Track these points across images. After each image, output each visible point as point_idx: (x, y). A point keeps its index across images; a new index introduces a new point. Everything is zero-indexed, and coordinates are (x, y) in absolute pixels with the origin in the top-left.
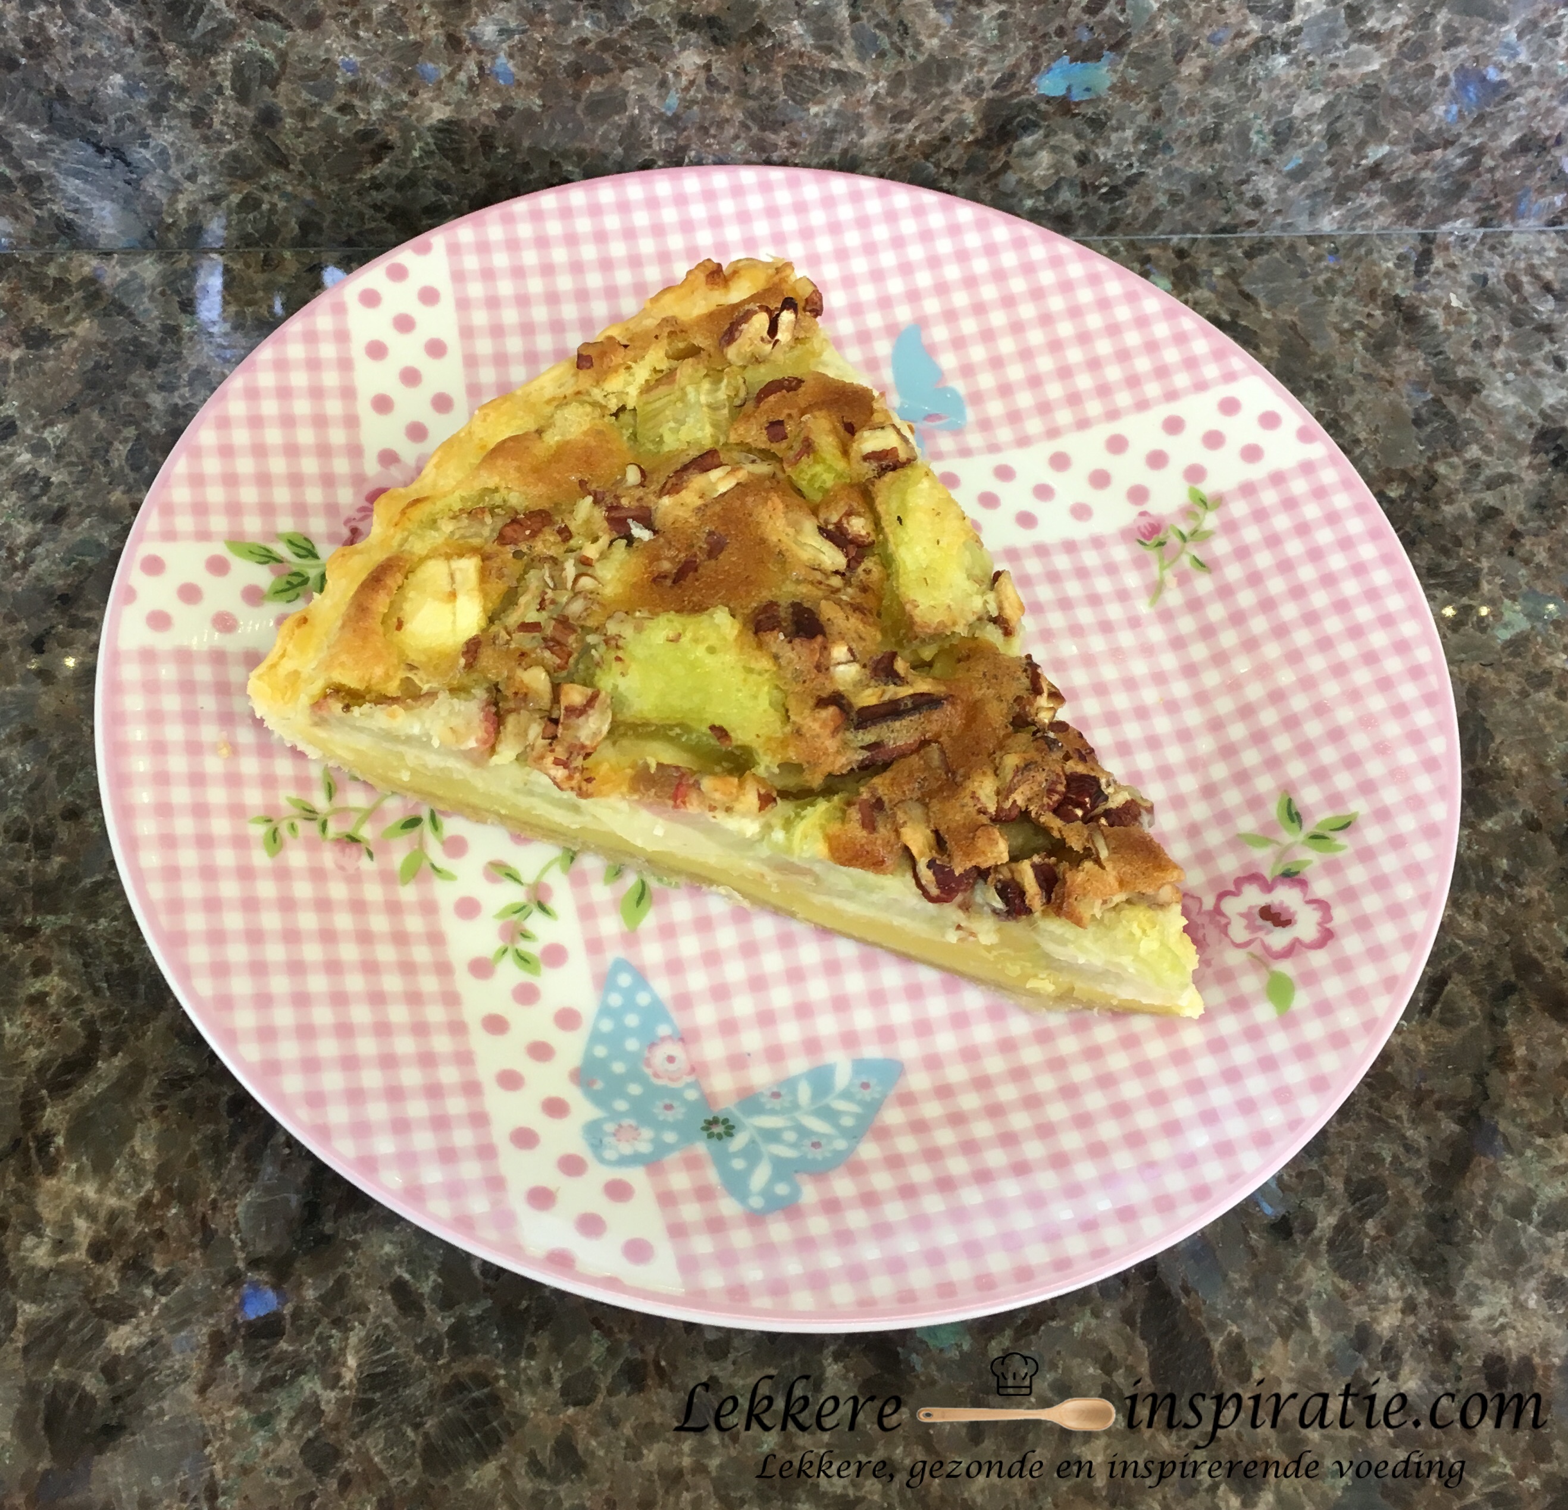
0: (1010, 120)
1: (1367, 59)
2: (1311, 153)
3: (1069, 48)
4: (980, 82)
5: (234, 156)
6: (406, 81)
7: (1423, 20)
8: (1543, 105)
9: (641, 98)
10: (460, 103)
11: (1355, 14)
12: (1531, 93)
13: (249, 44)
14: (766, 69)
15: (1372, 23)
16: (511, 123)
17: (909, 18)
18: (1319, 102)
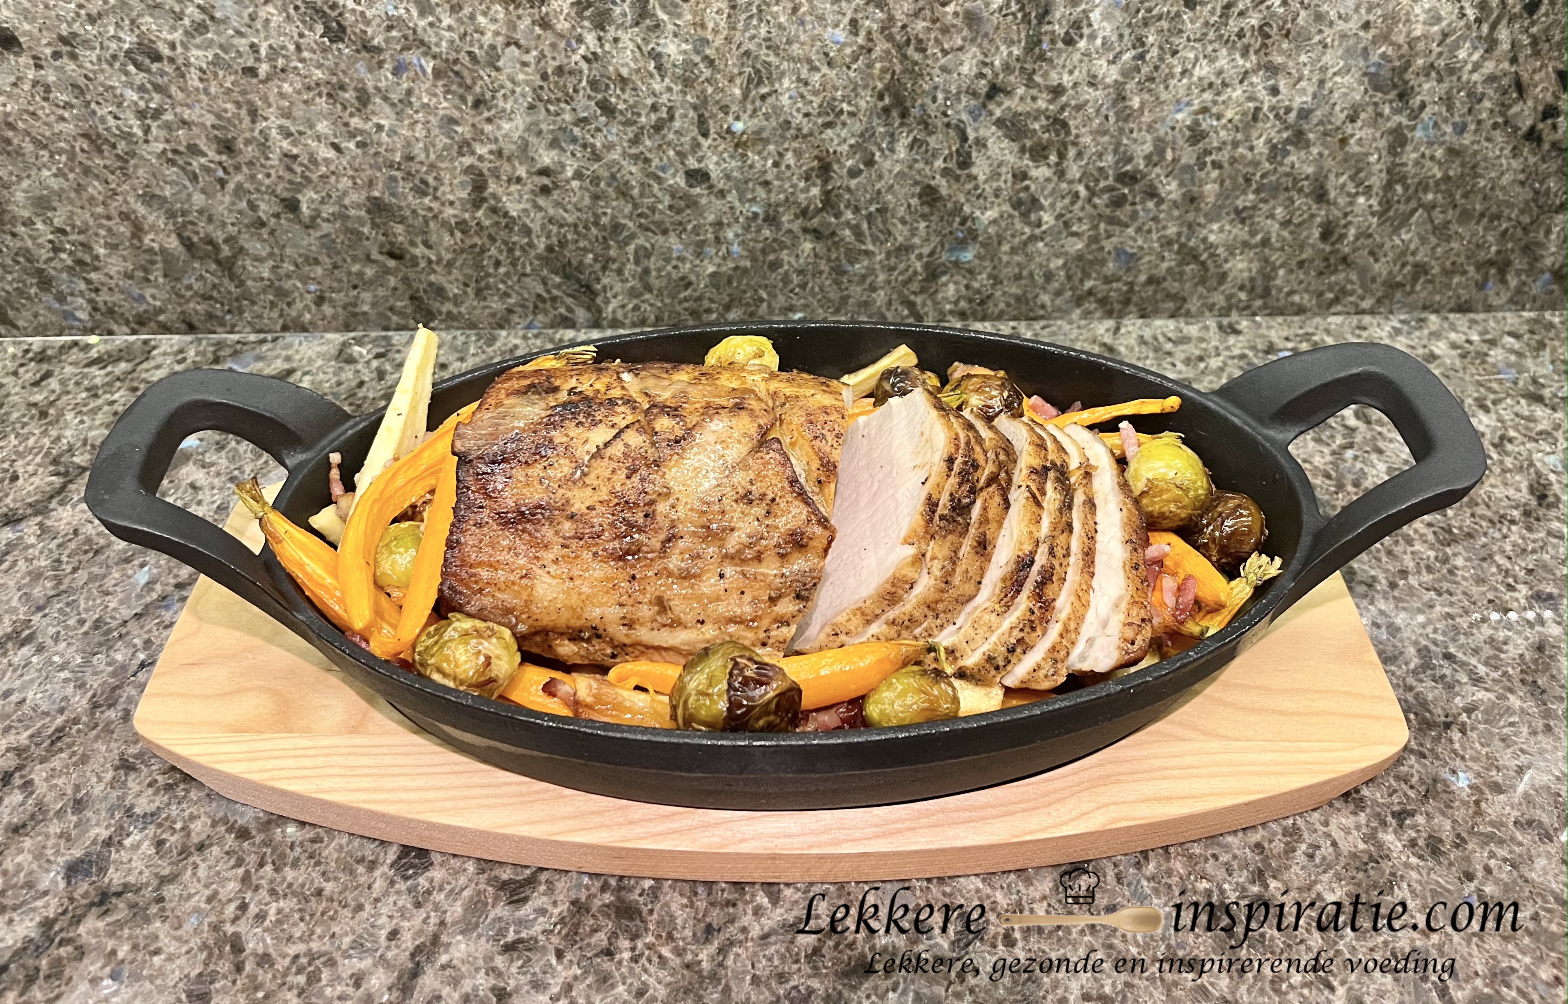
1: (1075, 244)
11: (1067, 224)
12: (1146, 259)
13: (641, 241)
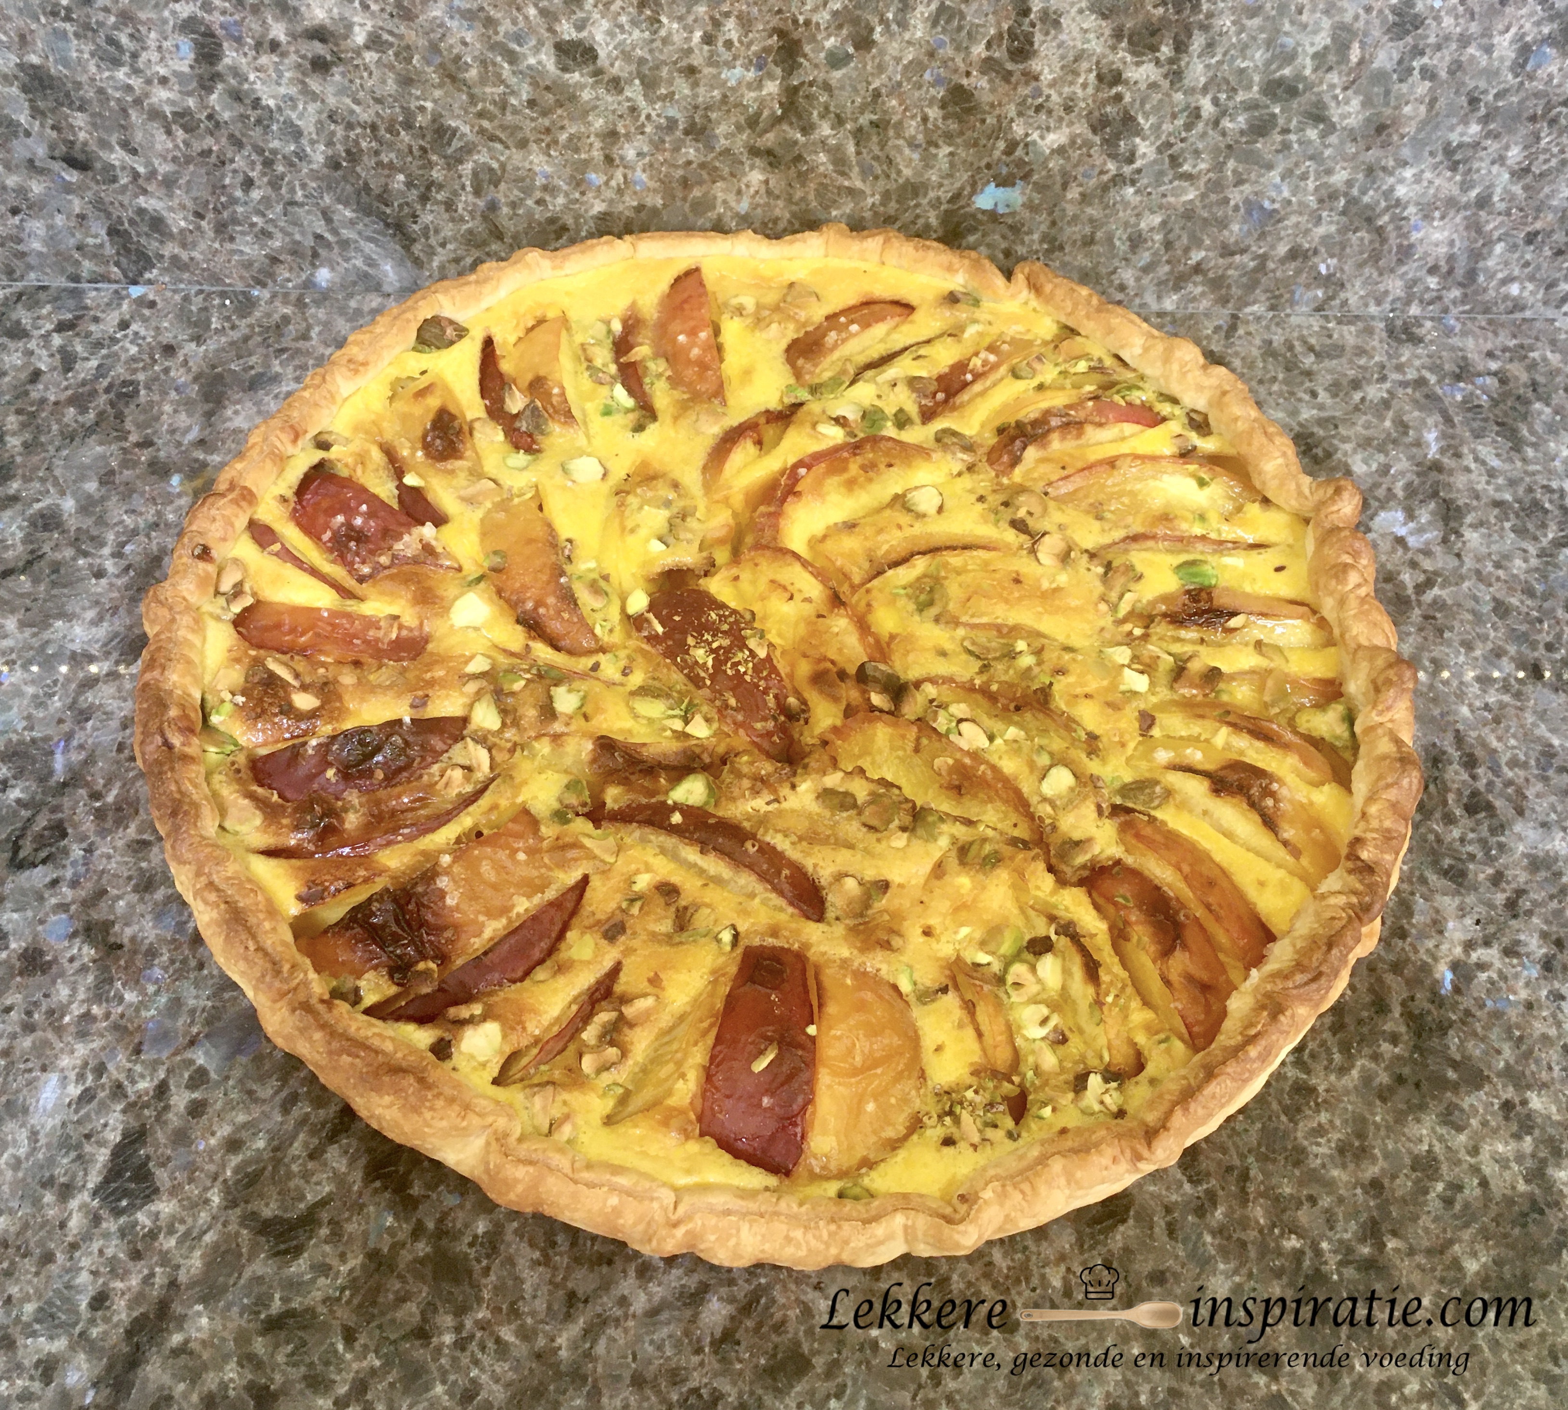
0: (958, 224)
2: (1155, 254)
3: (995, 177)
4: (938, 198)
5: (470, 232)
6: (578, 184)
7: (1219, 167)
8: (1303, 227)
9: (725, 202)
10: (611, 202)
14: (803, 185)
15: (1186, 167)
16: (643, 215)
17: (892, 153)
18: (1157, 220)
